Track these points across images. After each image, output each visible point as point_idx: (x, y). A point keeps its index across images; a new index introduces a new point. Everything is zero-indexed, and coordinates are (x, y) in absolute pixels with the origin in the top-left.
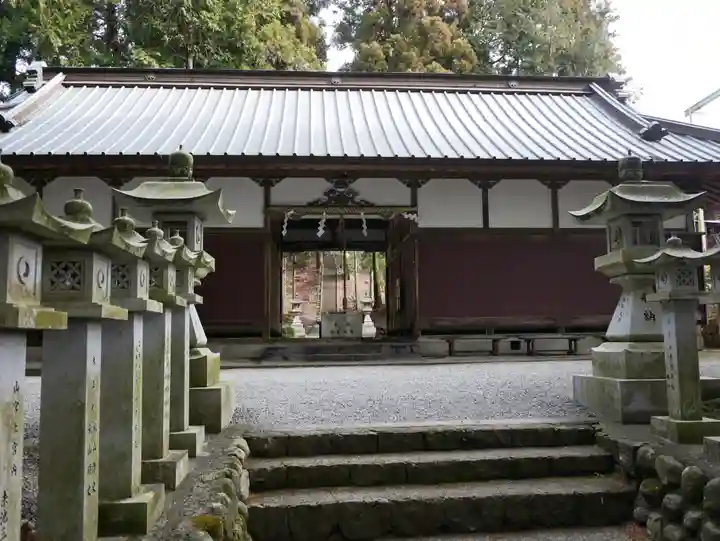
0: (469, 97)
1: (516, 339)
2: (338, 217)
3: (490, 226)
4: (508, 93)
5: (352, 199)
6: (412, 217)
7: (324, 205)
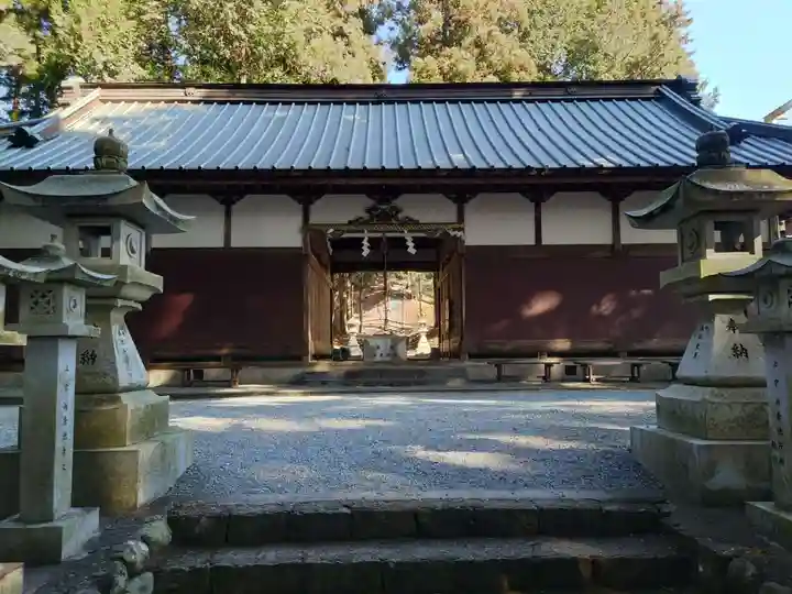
0: (524, 106)
1: (572, 364)
2: (379, 235)
3: (543, 243)
4: (567, 101)
5: (395, 216)
6: (459, 234)
7: (366, 223)
